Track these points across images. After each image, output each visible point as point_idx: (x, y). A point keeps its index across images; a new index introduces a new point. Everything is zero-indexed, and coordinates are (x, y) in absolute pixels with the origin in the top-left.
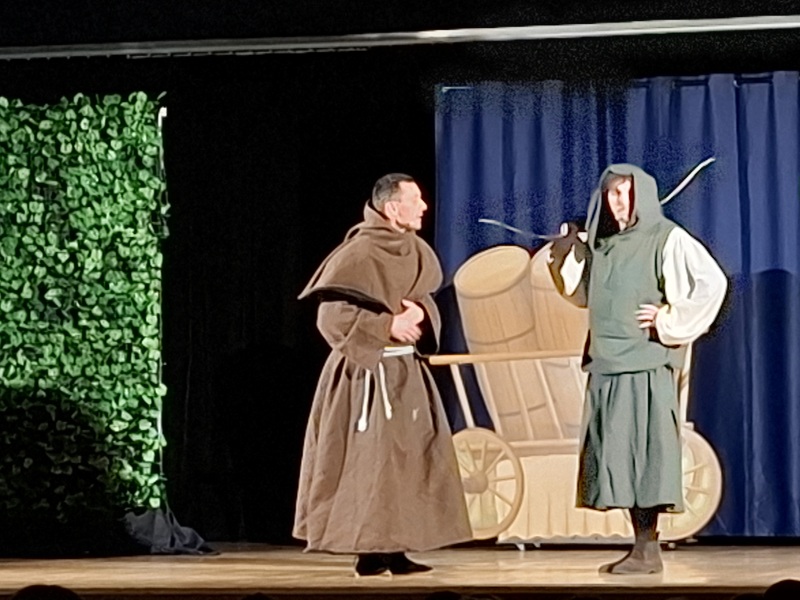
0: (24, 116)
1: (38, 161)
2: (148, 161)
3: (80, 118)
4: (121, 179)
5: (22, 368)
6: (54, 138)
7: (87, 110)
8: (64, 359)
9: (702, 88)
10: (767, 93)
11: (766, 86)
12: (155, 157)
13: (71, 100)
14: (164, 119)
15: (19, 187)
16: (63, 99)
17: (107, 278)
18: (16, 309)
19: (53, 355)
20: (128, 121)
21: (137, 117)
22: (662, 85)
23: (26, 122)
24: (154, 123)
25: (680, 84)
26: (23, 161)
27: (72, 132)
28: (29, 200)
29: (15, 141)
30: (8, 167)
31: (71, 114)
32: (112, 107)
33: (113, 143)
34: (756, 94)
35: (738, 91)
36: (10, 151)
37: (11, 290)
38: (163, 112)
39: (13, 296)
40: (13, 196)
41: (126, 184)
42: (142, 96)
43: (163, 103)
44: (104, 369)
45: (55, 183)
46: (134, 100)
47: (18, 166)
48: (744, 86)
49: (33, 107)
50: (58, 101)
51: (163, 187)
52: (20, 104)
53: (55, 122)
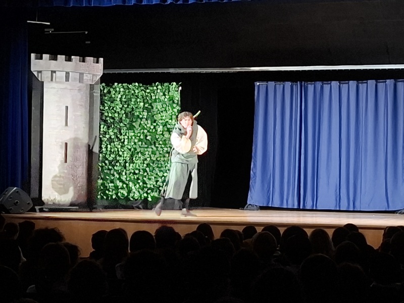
0: (142, 88)
1: (146, 101)
2: (176, 102)
3: (158, 89)
4: (168, 106)
5: (140, 158)
6: (150, 95)
7: (159, 87)
8: (151, 156)
9: (329, 85)
10: (347, 87)
11: (347, 85)
12: (178, 101)
13: (155, 84)
14: (181, 90)
15: (140, 108)
16: (153, 84)
17: (164, 134)
18: (139, 141)
19: (148, 154)
20: (171, 90)
21: (173, 89)
22: (319, 84)
23: (143, 90)
24: (177, 91)
25: (323, 84)
26: (142, 100)
27: (155, 93)
28: (143, 111)
29: (140, 95)
30: (138, 102)
31: (155, 88)
32: (166, 86)
33: (166, 96)
34: (344, 87)
35: (339, 86)
36: (138, 98)
37: (137, 136)
38: (180, 88)
39: (138, 138)
40: (139, 110)
41: (170, 107)
42: (175, 83)
43: (180, 85)
44: (162, 159)
45: (150, 107)
46: (173, 85)
47: (140, 102)
48: (341, 85)
49: (145, 86)
50: (152, 84)
51: (180, 109)
52: (141, 85)
53: (151, 90)
